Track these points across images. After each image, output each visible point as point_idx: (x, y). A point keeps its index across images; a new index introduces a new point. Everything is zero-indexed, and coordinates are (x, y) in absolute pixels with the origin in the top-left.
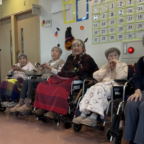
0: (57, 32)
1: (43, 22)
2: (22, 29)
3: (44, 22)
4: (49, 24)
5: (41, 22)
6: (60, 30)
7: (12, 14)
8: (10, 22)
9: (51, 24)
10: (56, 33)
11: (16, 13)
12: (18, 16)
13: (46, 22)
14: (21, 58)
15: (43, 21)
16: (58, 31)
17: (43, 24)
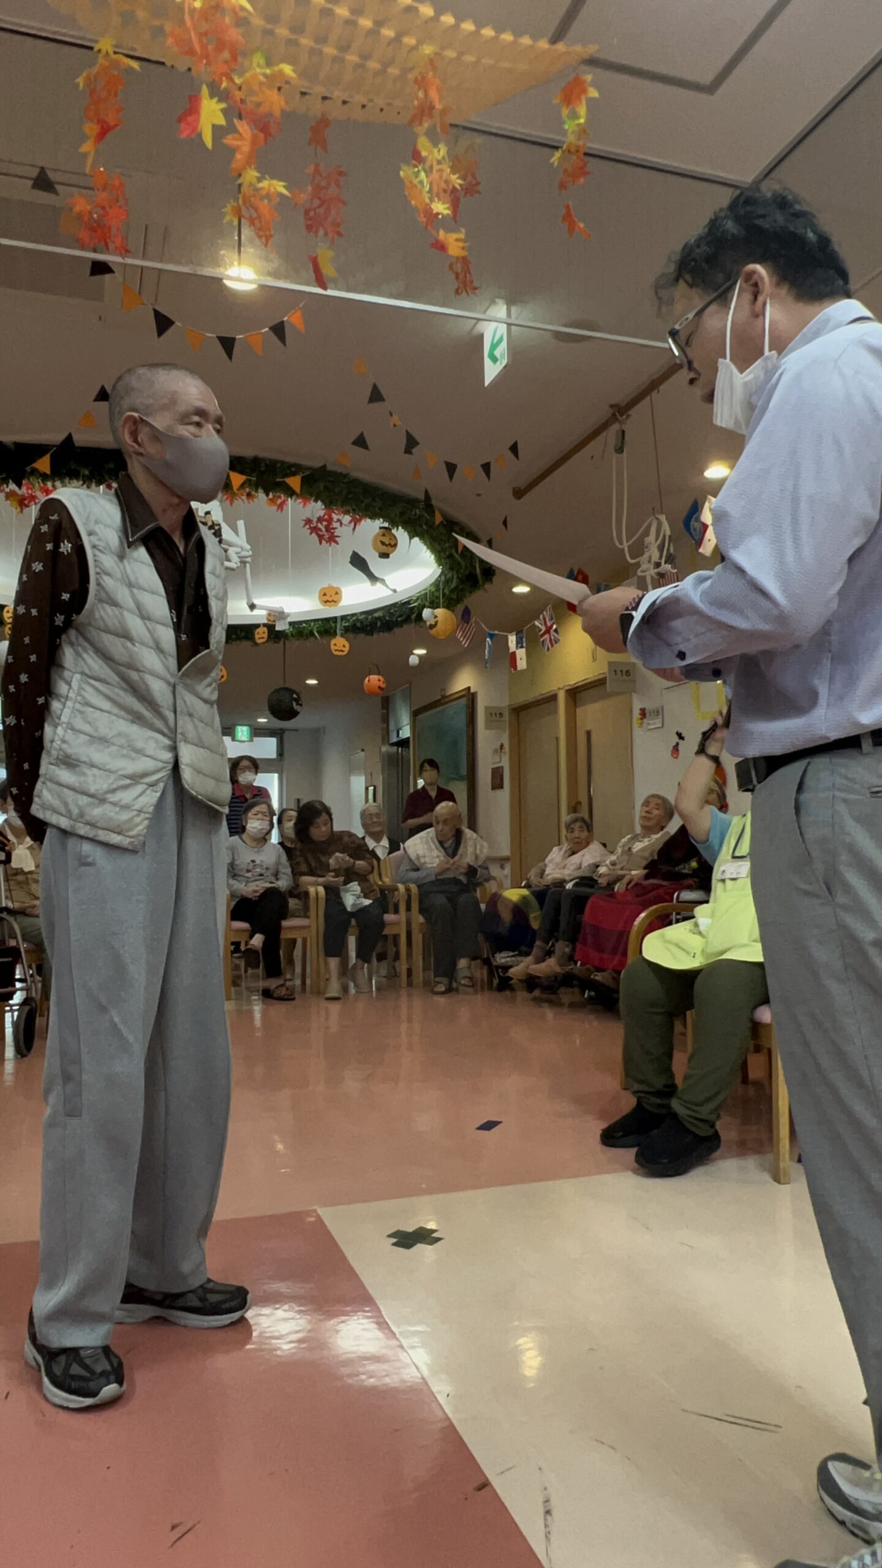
0: (677, 744)
1: (640, 714)
2: (589, 733)
3: (643, 713)
4: (657, 721)
5: (636, 714)
6: (686, 739)
7: (561, 686)
8: (555, 711)
9: (661, 720)
10: (676, 749)
11: (572, 683)
12: (576, 694)
13: (647, 715)
14: (572, 828)
15: (641, 709)
16: (681, 742)
17: (641, 719)
